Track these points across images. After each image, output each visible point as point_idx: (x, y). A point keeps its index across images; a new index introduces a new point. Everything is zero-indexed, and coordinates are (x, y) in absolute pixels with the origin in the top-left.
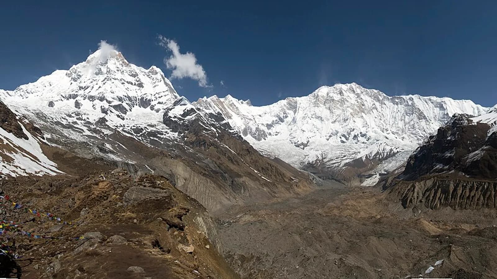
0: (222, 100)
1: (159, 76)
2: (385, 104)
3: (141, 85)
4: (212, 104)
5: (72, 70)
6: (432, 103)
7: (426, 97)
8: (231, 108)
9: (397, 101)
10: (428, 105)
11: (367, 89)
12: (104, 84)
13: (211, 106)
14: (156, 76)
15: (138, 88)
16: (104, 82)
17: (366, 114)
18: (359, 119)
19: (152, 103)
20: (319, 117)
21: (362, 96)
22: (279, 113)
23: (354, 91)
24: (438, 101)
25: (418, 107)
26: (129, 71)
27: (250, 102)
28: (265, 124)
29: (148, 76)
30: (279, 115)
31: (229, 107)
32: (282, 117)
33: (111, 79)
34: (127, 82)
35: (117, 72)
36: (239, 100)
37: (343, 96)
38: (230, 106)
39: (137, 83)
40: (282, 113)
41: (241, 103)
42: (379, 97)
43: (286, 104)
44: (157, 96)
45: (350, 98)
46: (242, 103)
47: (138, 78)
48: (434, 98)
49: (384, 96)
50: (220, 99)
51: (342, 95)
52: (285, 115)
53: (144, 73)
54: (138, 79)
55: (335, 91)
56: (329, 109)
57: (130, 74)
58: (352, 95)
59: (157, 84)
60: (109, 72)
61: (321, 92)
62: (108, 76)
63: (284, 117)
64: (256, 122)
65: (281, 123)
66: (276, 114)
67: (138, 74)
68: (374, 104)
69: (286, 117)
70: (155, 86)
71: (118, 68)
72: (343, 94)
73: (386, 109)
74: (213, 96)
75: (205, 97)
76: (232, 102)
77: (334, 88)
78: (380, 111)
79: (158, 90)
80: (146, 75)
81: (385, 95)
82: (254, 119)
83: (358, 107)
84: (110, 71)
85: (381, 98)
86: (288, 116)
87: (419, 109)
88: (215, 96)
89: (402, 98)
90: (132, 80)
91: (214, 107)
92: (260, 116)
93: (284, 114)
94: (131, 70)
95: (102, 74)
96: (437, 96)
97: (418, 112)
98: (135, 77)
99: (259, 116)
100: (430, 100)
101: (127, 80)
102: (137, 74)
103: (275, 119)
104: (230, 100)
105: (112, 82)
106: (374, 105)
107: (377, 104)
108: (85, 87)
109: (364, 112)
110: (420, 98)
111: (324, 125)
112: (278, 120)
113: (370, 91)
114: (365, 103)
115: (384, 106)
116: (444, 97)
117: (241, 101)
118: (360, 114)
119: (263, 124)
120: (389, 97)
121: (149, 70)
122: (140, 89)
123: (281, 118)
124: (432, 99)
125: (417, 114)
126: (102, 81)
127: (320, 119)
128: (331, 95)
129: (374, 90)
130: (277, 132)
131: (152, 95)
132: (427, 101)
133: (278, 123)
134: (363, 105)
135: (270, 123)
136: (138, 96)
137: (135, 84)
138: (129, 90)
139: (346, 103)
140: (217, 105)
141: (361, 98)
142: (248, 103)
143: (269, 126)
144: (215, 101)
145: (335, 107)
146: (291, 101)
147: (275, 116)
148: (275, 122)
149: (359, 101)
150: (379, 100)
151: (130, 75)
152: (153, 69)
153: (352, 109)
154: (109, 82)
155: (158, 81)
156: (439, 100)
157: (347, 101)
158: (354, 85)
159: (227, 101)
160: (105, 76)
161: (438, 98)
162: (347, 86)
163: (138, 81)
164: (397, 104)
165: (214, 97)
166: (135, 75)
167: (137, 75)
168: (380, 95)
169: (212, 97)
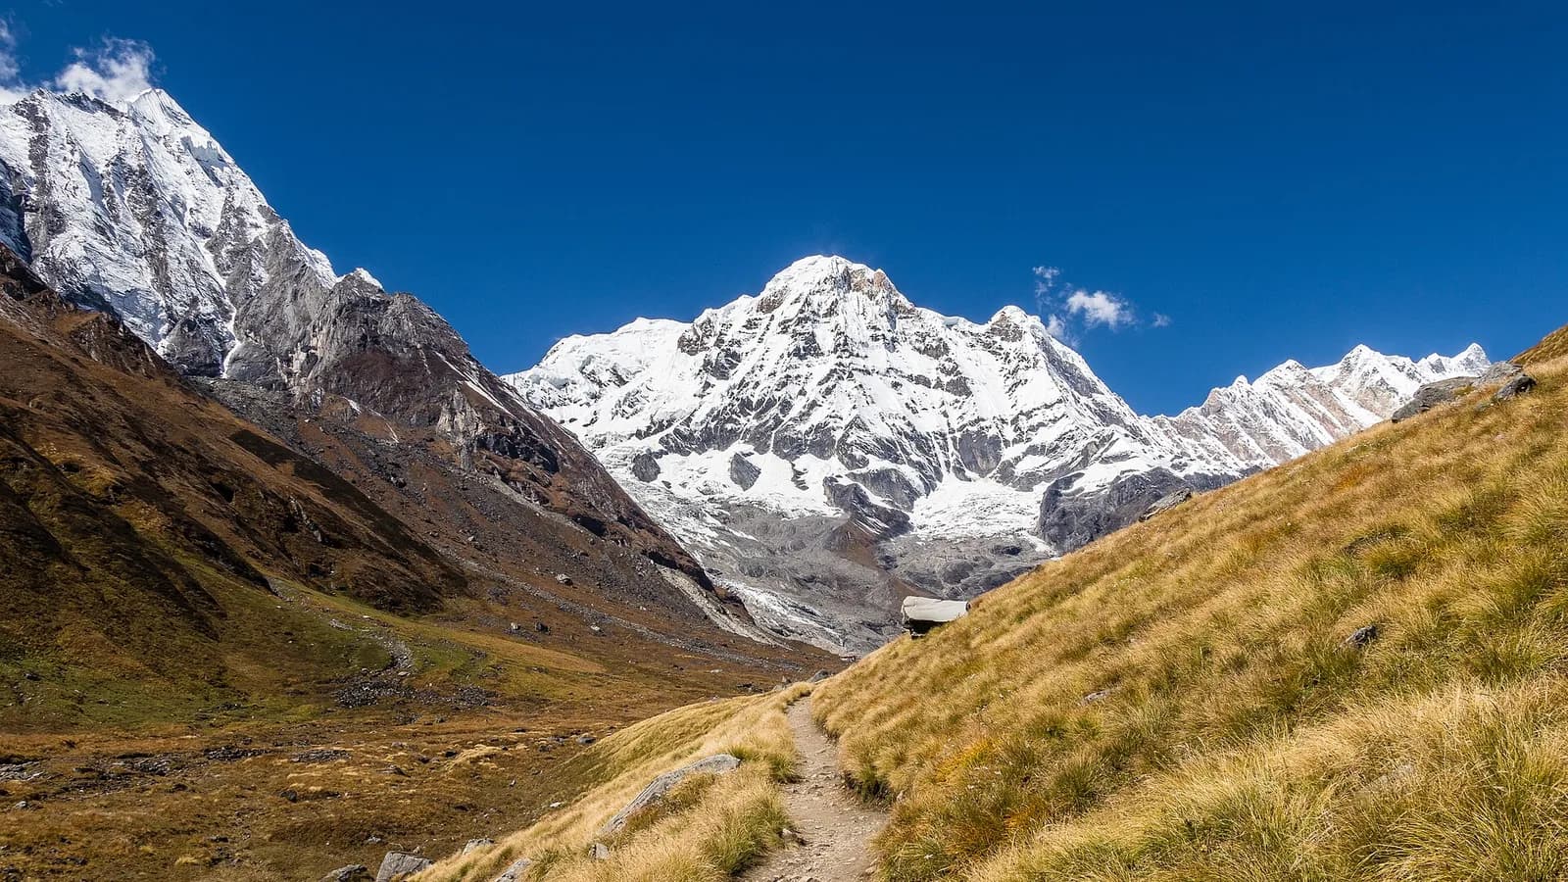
0: (1326, 374)
1: (1029, 346)
3: (960, 387)
5: (701, 327)
12: (829, 391)
14: (1016, 345)
15: (950, 397)
16: (830, 384)
19: (1008, 454)
26: (917, 333)
29: (987, 346)
33: (851, 375)
34: (910, 378)
35: (871, 343)
39: (946, 379)
44: (1024, 423)
47: (950, 360)
53: (969, 339)
54: (949, 366)
57: (917, 345)
59: (1021, 375)
60: (843, 346)
62: (840, 364)
67: (950, 345)
70: (1016, 385)
71: (874, 328)
74: (1282, 367)
76: (1377, 377)
79: (1027, 398)
80: (979, 347)
84: (846, 344)
88: (1291, 363)
90: (928, 367)
94: (922, 331)
95: (818, 355)
98: (937, 357)
101: (907, 373)
102: (945, 345)
104: (1369, 368)
105: (857, 384)
108: (760, 402)
121: (987, 327)
122: (957, 401)
126: (820, 383)
131: (1003, 422)
136: (952, 431)
137: (939, 385)
138: (919, 408)
140: (1304, 404)
144: (1291, 388)
151: (919, 350)
152: (1004, 318)
154: (846, 385)
155: (1025, 363)
159: (1354, 379)
160: (831, 361)
163: (949, 373)
165: (1287, 372)
166: (938, 350)
167: (946, 349)
169: (1275, 371)
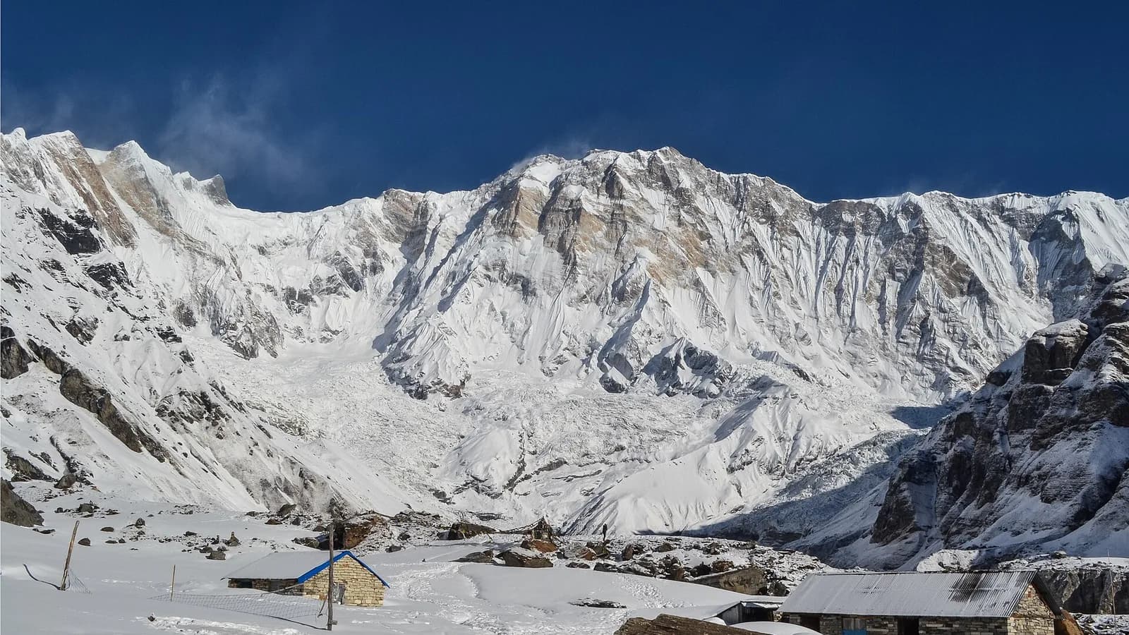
2: (798, 235)
4: (51, 168)
6: (1010, 221)
7: (979, 201)
8: (136, 200)
9: (847, 217)
10: (990, 231)
11: (722, 174)
13: (40, 175)
17: (714, 274)
18: (685, 292)
20: (515, 278)
21: (700, 201)
22: (347, 249)
23: (667, 183)
24: (1035, 211)
25: (940, 242)
27: (223, 188)
28: (278, 289)
30: (345, 261)
31: (123, 195)
32: (357, 270)
36: (174, 172)
37: (622, 197)
38: (131, 192)
40: (359, 251)
41: (181, 186)
42: (774, 204)
43: (380, 214)
45: (651, 207)
46: (188, 185)
48: (1019, 202)
49: (792, 200)
50: (90, 151)
51: (616, 193)
52: (368, 261)
55: (590, 180)
56: (561, 248)
58: (656, 196)
61: (532, 178)
63: (364, 267)
64: (239, 276)
65: (350, 291)
66: (331, 252)
68: (751, 234)
69: (375, 269)
72: (621, 191)
73: (799, 255)
75: (21, 131)
77: (585, 164)
78: (777, 263)
81: (796, 196)
82: (234, 260)
83: (685, 244)
85: (779, 210)
86: (382, 268)
87: (947, 250)
89: (870, 206)
91: (56, 182)
92: (262, 251)
93: (367, 254)
96: (1030, 191)
97: (944, 263)
99: (256, 252)
100: (999, 209)
103: (324, 271)
106: (749, 238)
107: (762, 231)
109: (706, 265)
110: (951, 206)
111: (537, 309)
112: (340, 279)
113: (731, 179)
114: (712, 228)
115: (792, 240)
116: (1066, 189)
117: (186, 175)
118: (689, 270)
119: (269, 288)
120: (816, 206)
123: (353, 274)
124: (1007, 205)
125: (939, 271)
127: (519, 285)
128: (572, 190)
129: (751, 177)
130: (327, 329)
132: (984, 215)
133: (335, 291)
134: (705, 236)
135: (301, 286)
139: (631, 224)
141: (697, 210)
142: (212, 191)
143: (297, 299)
145: (585, 239)
146: (403, 205)
147: (325, 260)
148: (324, 285)
149: (686, 218)
150: (771, 218)
153: (658, 252)
156: (1039, 205)
157: (638, 220)
158: (667, 157)
161: (1035, 198)
162: (639, 158)
164: (850, 232)
168: (776, 197)
